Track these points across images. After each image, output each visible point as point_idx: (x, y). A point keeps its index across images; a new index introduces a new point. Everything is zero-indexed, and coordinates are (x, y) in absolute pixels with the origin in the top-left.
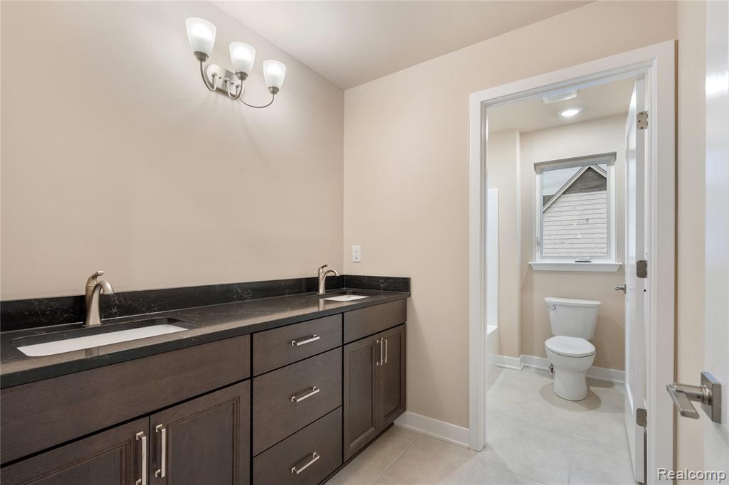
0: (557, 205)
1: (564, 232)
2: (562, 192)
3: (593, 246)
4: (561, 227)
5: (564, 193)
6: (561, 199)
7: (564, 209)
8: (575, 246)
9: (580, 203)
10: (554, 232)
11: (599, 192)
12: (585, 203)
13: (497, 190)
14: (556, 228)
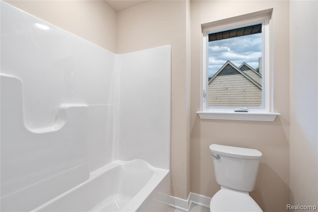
0: (215, 81)
1: (217, 94)
2: (217, 75)
3: (229, 100)
4: (216, 91)
5: (217, 76)
6: (216, 78)
7: (218, 83)
8: (222, 100)
9: (224, 80)
10: (213, 94)
11: (232, 75)
12: (226, 80)
13: (170, 46)
14: (214, 92)
